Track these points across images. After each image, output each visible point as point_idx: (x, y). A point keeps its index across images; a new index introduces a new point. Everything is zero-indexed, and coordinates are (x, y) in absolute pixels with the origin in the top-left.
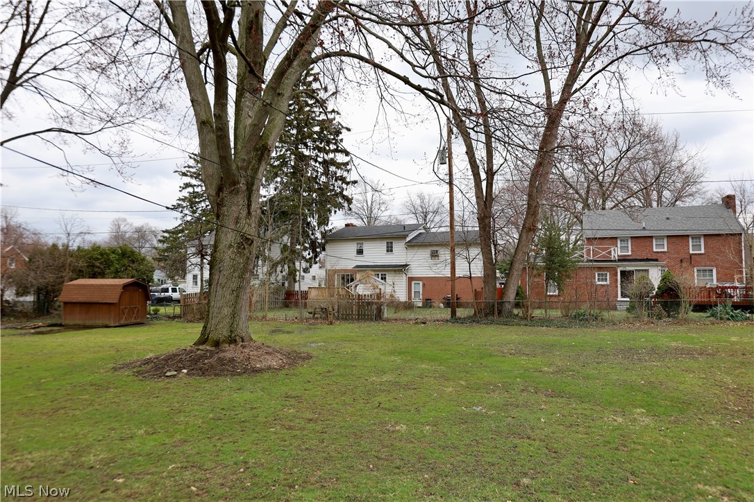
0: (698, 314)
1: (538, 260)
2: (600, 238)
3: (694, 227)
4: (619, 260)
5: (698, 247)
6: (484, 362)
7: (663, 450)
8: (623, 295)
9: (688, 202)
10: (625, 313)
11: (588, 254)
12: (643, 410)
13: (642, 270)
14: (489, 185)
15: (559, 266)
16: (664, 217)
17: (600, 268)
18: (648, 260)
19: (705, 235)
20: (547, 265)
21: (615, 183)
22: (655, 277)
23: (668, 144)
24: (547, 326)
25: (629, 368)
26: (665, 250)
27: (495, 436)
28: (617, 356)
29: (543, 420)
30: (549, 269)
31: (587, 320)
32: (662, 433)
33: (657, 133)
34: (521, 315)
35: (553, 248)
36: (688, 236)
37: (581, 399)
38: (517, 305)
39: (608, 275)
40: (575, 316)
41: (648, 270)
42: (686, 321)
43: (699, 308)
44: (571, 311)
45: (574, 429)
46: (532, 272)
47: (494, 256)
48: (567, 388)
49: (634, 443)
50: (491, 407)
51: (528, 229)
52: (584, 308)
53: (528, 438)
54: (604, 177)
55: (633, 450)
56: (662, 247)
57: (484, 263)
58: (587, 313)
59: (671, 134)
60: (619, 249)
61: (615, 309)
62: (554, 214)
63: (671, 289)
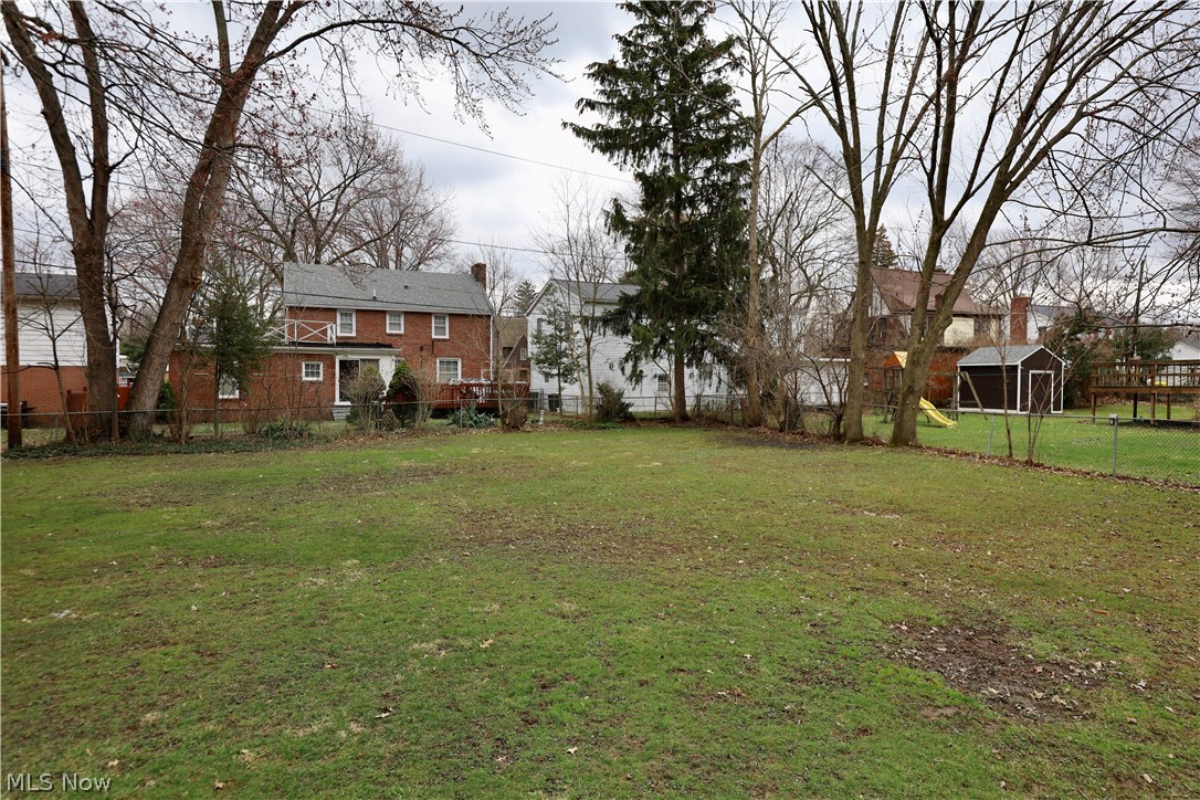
0: (438, 421)
1: (202, 338)
2: (308, 308)
3: (438, 303)
4: (338, 345)
5: (441, 330)
6: (83, 526)
7: (376, 611)
8: (343, 398)
9: (433, 267)
10: (344, 424)
11: (291, 334)
12: (356, 561)
13: (369, 360)
14: (99, 191)
15: (241, 350)
16: (402, 285)
17: (309, 356)
18: (378, 345)
19: (451, 315)
20: (218, 347)
21: (336, 225)
22: (387, 369)
23: (411, 179)
24: (217, 451)
25: (344, 503)
26: (402, 332)
27: (95, 657)
28: (327, 488)
29: (194, 608)
30: (222, 355)
31: (285, 437)
32: (377, 587)
33: (396, 160)
34: (168, 434)
35: (229, 319)
36: (430, 314)
37: (265, 561)
38: (161, 418)
39: (321, 366)
40: (267, 433)
41: (378, 360)
42: (424, 431)
43: (440, 412)
44: (260, 425)
45: (247, 611)
46: (190, 360)
47: (110, 328)
48: (243, 549)
49: (339, 610)
50: (89, 607)
51: (183, 282)
52: (283, 419)
53: (165, 644)
54: (319, 210)
55: (336, 620)
56: (397, 327)
57: (88, 340)
58: (287, 427)
59: (414, 165)
60: (339, 328)
61: (331, 418)
62: (237, 262)
63: (406, 388)
